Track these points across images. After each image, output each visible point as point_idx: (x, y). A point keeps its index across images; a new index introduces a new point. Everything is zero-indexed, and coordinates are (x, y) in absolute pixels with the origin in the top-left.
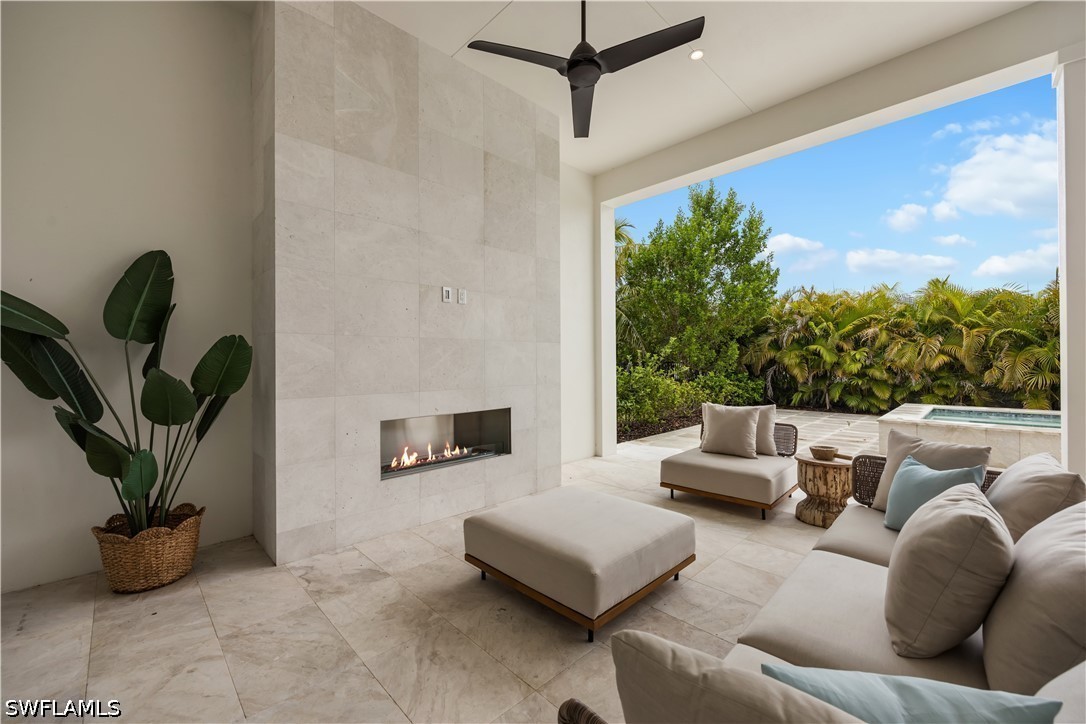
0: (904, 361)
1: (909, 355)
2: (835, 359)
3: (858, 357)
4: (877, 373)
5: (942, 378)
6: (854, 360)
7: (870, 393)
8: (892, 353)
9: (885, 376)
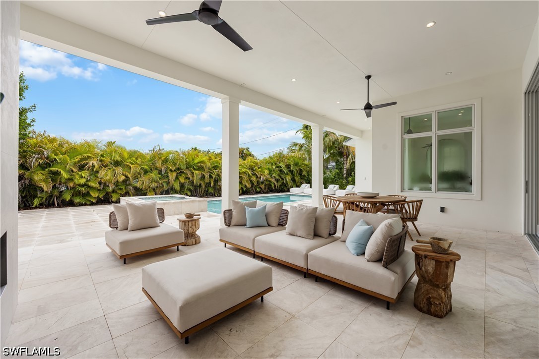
0: (108, 178)
1: (109, 175)
2: (69, 177)
3: (83, 175)
4: (92, 184)
5: (119, 185)
6: (82, 177)
7: (88, 194)
8: (102, 173)
9: (98, 185)
